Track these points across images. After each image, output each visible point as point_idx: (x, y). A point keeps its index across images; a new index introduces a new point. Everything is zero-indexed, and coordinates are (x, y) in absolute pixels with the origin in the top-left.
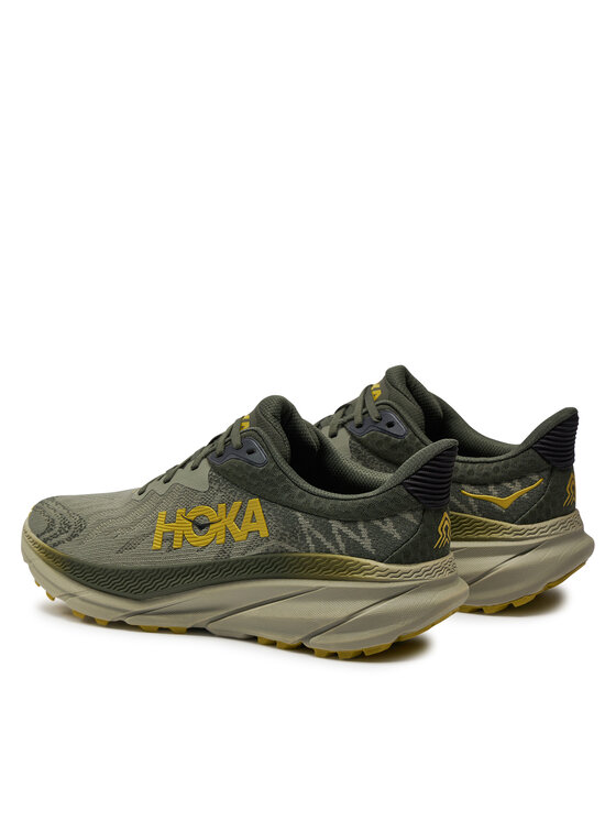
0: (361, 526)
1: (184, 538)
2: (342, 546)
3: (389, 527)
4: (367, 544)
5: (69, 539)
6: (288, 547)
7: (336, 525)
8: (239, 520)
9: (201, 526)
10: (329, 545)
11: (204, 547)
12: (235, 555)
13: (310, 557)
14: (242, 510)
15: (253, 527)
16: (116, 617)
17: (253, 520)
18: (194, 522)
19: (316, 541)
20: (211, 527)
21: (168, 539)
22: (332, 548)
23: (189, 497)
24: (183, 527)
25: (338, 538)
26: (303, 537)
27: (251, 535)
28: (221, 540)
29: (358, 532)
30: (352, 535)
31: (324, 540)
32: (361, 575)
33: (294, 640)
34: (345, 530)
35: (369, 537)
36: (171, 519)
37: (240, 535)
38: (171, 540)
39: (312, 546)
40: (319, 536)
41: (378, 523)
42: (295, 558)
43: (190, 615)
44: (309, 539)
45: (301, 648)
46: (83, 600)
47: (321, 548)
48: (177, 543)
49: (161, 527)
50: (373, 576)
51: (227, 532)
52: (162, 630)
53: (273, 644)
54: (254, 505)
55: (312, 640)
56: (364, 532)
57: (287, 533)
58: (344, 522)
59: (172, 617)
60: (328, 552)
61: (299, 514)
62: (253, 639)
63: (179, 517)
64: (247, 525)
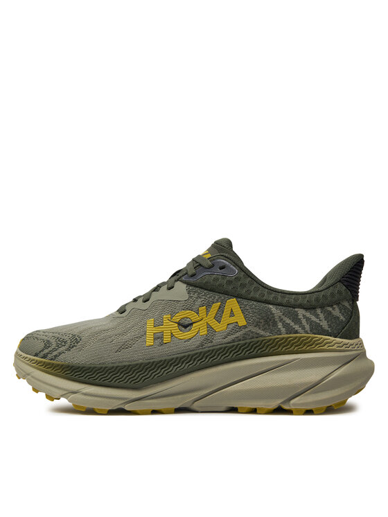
0: (319, 311)
1: (172, 335)
2: (307, 327)
3: (336, 312)
4: (325, 324)
5: (68, 350)
6: (262, 333)
7: (301, 312)
8: (218, 318)
9: (185, 326)
10: (297, 327)
11: (190, 339)
12: (218, 340)
13: (283, 338)
14: (221, 309)
15: (233, 320)
16: (115, 405)
17: (232, 314)
18: (179, 324)
19: (286, 325)
20: (194, 325)
21: (158, 337)
22: (300, 329)
23: (172, 306)
24: (169, 327)
25: (304, 321)
26: (275, 324)
27: (231, 326)
28: (204, 332)
29: (317, 316)
30: (313, 318)
31: (292, 324)
32: (325, 347)
33: (274, 404)
34: (308, 315)
35: (325, 320)
36: (158, 323)
37: (220, 327)
38: (162, 338)
39: (283, 330)
40: (288, 321)
41: (330, 309)
42: (271, 340)
43: (180, 396)
44: (280, 325)
45: (279, 411)
46: (85, 394)
47: (290, 330)
48: (167, 339)
49: (151, 329)
50: (333, 347)
51: (209, 326)
52: (154, 412)
53: (254, 411)
54: (232, 303)
55: (292, 402)
56: (322, 316)
57: (262, 321)
58: (306, 309)
59: (164, 400)
60: (296, 332)
61: (271, 306)
62: (233, 410)
63: (166, 321)
64: (226, 319)
